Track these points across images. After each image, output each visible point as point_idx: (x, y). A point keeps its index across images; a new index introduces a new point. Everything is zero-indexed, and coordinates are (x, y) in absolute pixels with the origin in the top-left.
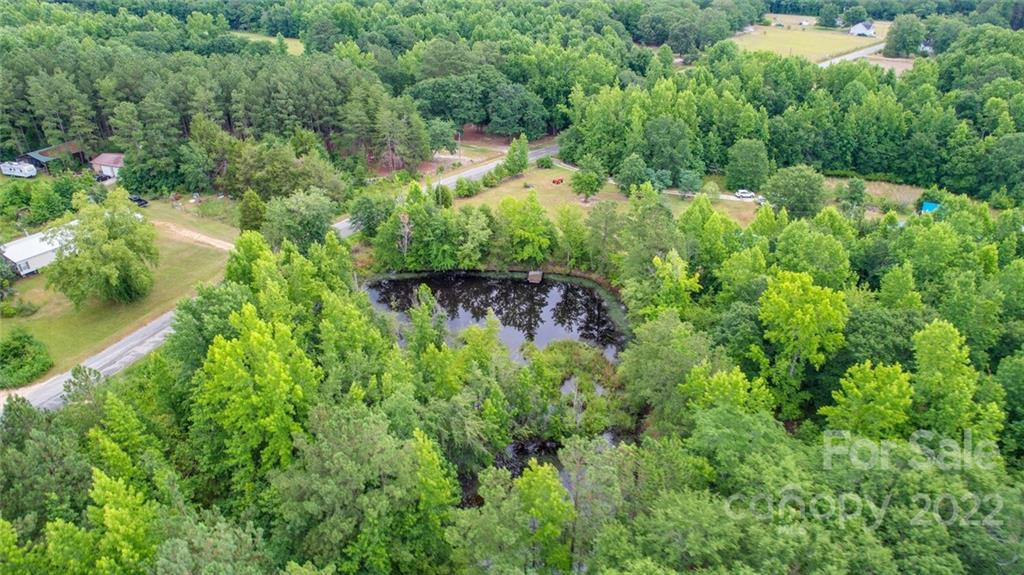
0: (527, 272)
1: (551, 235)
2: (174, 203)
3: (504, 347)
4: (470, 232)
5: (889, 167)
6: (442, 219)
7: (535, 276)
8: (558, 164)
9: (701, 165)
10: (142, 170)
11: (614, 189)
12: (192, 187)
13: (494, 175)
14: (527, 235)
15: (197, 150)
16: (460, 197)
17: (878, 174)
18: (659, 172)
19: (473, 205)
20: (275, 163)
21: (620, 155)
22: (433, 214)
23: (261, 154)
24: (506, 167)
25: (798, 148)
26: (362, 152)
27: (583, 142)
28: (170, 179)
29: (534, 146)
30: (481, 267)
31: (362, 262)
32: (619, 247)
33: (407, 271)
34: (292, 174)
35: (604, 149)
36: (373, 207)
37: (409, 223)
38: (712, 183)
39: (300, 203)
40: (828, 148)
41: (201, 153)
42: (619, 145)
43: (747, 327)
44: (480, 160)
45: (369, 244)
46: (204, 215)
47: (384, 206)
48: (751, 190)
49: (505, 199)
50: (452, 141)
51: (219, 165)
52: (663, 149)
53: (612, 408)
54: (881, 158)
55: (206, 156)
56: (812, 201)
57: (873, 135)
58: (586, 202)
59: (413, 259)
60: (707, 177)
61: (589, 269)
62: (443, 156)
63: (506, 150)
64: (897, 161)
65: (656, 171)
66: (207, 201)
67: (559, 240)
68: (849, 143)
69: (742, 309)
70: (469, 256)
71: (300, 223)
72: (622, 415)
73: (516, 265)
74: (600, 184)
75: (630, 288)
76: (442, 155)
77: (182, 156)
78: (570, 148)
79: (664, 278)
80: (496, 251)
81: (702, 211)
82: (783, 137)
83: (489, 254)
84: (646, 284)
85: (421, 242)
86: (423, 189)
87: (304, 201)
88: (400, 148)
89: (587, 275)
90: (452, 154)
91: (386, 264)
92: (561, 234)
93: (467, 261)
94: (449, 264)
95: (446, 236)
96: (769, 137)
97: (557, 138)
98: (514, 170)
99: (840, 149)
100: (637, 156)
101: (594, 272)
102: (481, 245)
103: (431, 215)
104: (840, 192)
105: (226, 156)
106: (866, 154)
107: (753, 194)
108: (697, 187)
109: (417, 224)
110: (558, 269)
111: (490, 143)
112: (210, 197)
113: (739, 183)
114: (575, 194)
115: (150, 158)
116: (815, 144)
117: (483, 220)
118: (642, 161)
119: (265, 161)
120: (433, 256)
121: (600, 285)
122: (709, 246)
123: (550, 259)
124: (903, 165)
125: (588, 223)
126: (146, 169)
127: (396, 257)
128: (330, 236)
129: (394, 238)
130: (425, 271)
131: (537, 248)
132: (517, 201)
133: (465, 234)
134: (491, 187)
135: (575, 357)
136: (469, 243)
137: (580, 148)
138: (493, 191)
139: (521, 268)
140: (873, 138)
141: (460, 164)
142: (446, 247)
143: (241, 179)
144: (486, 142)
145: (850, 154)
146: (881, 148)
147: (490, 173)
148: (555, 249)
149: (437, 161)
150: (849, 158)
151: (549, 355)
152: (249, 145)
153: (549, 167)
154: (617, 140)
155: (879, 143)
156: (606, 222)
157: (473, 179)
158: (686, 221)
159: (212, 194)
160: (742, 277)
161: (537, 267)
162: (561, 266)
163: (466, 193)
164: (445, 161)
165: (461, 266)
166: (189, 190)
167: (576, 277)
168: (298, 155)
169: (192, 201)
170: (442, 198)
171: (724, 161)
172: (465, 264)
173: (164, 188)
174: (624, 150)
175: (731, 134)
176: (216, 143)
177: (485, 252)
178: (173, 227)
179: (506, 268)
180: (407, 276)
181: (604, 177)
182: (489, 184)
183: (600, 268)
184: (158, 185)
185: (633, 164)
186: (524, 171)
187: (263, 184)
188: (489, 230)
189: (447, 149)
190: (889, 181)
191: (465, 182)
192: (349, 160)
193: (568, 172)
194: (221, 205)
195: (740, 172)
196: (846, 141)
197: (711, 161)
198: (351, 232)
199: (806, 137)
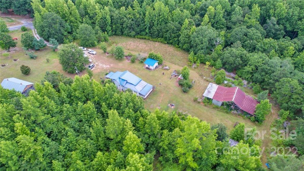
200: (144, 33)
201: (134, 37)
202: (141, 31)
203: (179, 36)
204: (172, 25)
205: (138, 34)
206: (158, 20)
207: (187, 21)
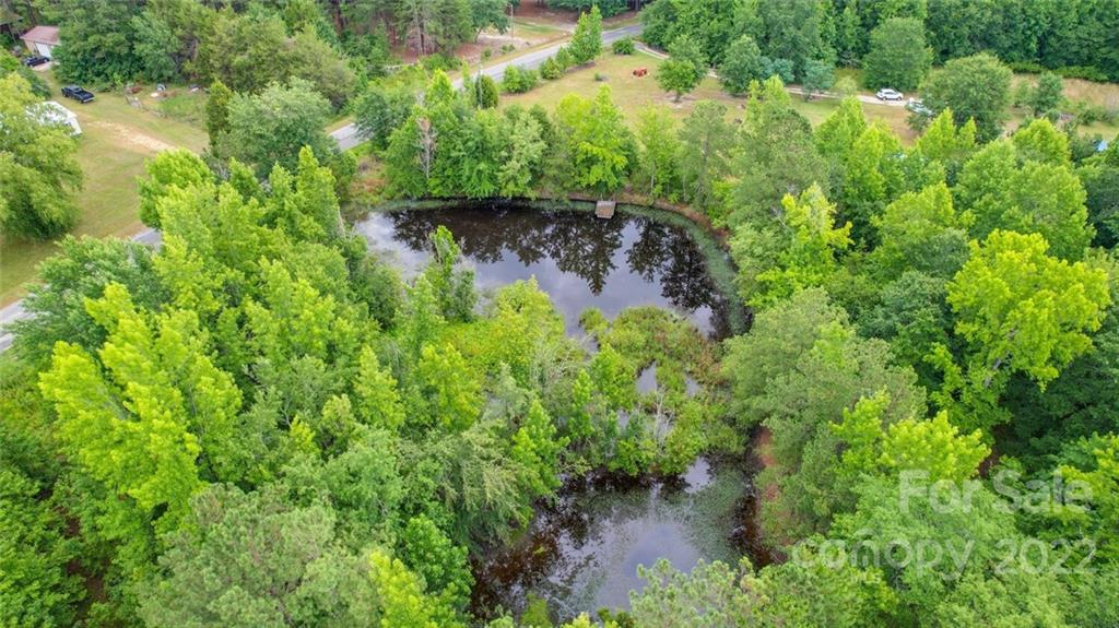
0: (595, 202)
1: (628, 149)
2: (130, 98)
3: (558, 316)
4: (516, 145)
5: (1090, 58)
6: (477, 126)
7: (605, 208)
8: (642, 49)
9: (831, 53)
10: (85, 51)
11: (714, 84)
12: (155, 76)
13: (556, 63)
14: (596, 150)
15: (155, 23)
16: (510, 92)
17: (1072, 68)
18: (778, 62)
19: (522, 105)
20: (260, 44)
21: (724, 38)
22: (465, 118)
23: (241, 31)
24: (572, 52)
25: (966, 31)
26: (380, 31)
27: (674, 19)
28: (125, 63)
29: (610, 25)
30: (532, 194)
31: (370, 184)
32: (725, 170)
33: (430, 197)
34: (282, 59)
35: (703, 28)
36: (385, 106)
37: (431, 132)
38: (848, 78)
39: (274, 102)
40: (1006, 31)
41: (160, 28)
42: (723, 25)
43: (927, 315)
44: (539, 41)
45: (379, 160)
46: (167, 114)
47: (402, 105)
48: (897, 89)
49: (567, 98)
50: (502, 16)
51: (188, 45)
52: (784, 30)
53: (711, 417)
54: (1081, 46)
55: (168, 33)
56: (990, 108)
57: (1074, 13)
58: (676, 101)
59: (438, 181)
60: (838, 71)
61: (681, 200)
62: (490, 37)
63: (572, 29)
64: (1103, 50)
65: (773, 61)
66: (175, 95)
67: (641, 158)
68: (1037, 24)
69: (921, 284)
70: (514, 178)
71: (277, 131)
72: (726, 432)
73: (579, 191)
74: (697, 78)
75: (743, 239)
76: (489, 34)
77: (136, 31)
78: (657, 27)
79: (797, 228)
80: (552, 172)
81: (852, 121)
82: (946, 17)
83: (542, 175)
84: (768, 234)
85: (449, 158)
86: (456, 83)
87: (280, 99)
88: (430, 24)
89: (677, 208)
90: (502, 33)
91: (401, 188)
92: (643, 148)
93: (511, 186)
94: (487, 189)
95: (482, 150)
96: (926, 16)
97: (641, 14)
98: (583, 57)
99: (1023, 33)
100: (749, 39)
101: (688, 203)
102: (531, 163)
103: (461, 121)
104: (1024, 93)
105: (196, 34)
106: (1059, 39)
107: (900, 95)
108: (828, 84)
109: (442, 133)
110: (638, 199)
111: (552, 20)
112: (178, 89)
113: (883, 80)
114: (663, 91)
115: (93, 33)
116: (991, 25)
117: (535, 128)
118: (755, 46)
119: (247, 41)
120: (464, 179)
121: (695, 223)
122: (859, 175)
123: (627, 184)
124: (1112, 55)
125: (682, 136)
126: (88, 48)
127: (415, 178)
128: (305, 153)
129: (412, 151)
130: (454, 198)
131: (609, 169)
132: (583, 101)
133: (510, 147)
134: (552, 78)
135: (659, 334)
136: (514, 162)
137: (672, 27)
138: (554, 85)
139: (586, 195)
140: (1073, 16)
141: (512, 48)
142: (482, 166)
143: (217, 65)
144: (549, 17)
145: (1035, 39)
146: (1082, 31)
147: (550, 60)
148: (635, 170)
149: (482, 43)
150: (1033, 46)
151: (622, 333)
152: (223, 18)
153: (629, 53)
154: (721, 16)
155: (1080, 23)
156: (709, 134)
157: (526, 68)
158: (826, 137)
159: (181, 85)
160: (917, 232)
161: (608, 195)
162: (642, 194)
163: (517, 87)
164: (493, 43)
165: (503, 193)
166: (151, 80)
167: (662, 210)
168: (291, 32)
169: (155, 95)
170: (484, 96)
171: (864, 48)
172: (509, 191)
173: (116, 75)
174: (731, 31)
175: (874, 11)
176: (181, 14)
177: (537, 173)
178: (124, 131)
179: (565, 196)
180: (430, 205)
181: (703, 68)
182: (548, 75)
183: (697, 200)
184: (108, 71)
185: (744, 49)
186: (597, 57)
187: (245, 73)
188: (542, 144)
189: (496, 27)
190: (1086, 79)
191: (516, 72)
192: (363, 41)
193: (653, 60)
194: (192, 102)
195: (885, 63)
196: (1033, 22)
197: (845, 49)
198: (357, 142)
199: (978, 16)
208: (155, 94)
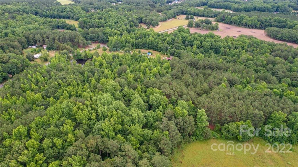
10: (49, 47)
15: (55, 45)
22: (79, 53)
24: (97, 47)
26: (77, 45)
30: (84, 59)
33: (76, 59)
34: (66, 48)
51: (58, 47)
52: (116, 45)
65: (114, 48)
85: (77, 56)
114: (103, 51)
131: (90, 57)
142: (80, 56)
152: (62, 44)
159: (57, 50)
165: (81, 59)
173: (51, 50)
176: (58, 44)
178: (52, 54)
179: (87, 59)
187: (63, 49)
188: (85, 55)
191: (89, 49)
200: (146, 47)
201: (143, 49)
202: (145, 47)
203: (157, 47)
204: (155, 44)
205: (144, 48)
206: (151, 43)
207: (160, 43)
208: (55, 51)
